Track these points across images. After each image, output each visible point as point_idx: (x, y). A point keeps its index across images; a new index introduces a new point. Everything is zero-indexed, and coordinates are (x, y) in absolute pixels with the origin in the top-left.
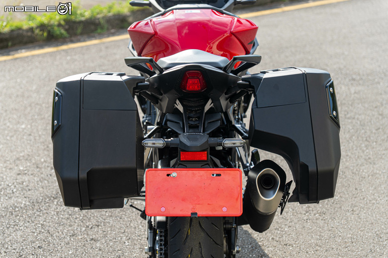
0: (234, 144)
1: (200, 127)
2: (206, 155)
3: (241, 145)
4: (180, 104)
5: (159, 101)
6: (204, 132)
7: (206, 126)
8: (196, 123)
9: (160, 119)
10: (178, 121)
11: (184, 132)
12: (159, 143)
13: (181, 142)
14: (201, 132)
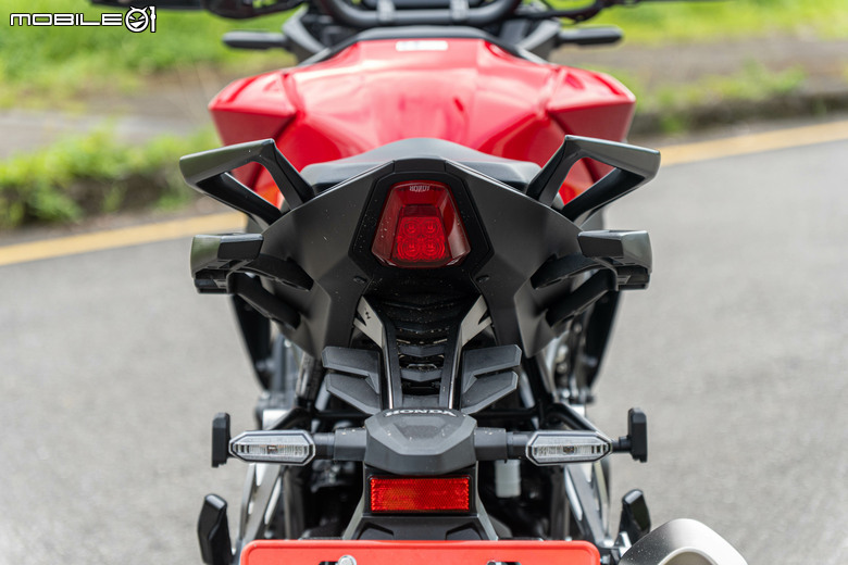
0: (569, 450)
1: (443, 390)
2: (466, 491)
3: (596, 455)
4: (372, 314)
5: (303, 318)
6: (457, 406)
7: (465, 389)
8: (431, 375)
9: (308, 385)
10: (365, 373)
11: (385, 406)
12: (290, 448)
13: (371, 440)
14: (447, 409)
